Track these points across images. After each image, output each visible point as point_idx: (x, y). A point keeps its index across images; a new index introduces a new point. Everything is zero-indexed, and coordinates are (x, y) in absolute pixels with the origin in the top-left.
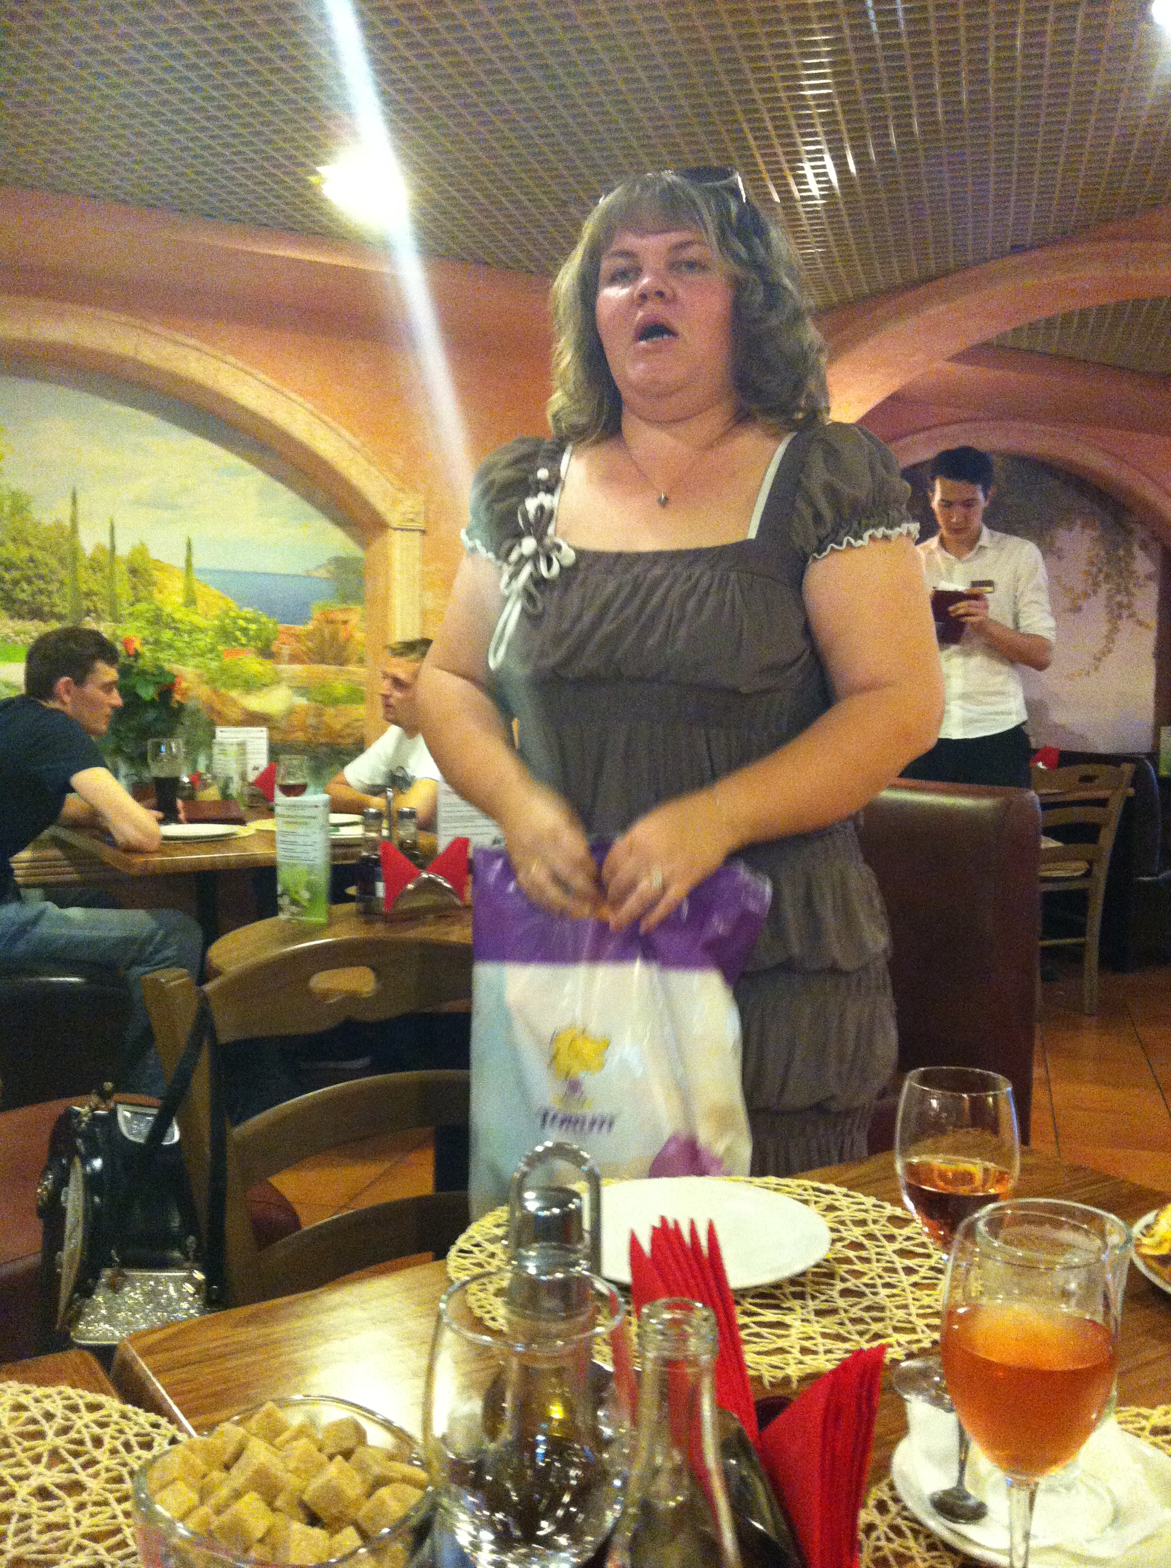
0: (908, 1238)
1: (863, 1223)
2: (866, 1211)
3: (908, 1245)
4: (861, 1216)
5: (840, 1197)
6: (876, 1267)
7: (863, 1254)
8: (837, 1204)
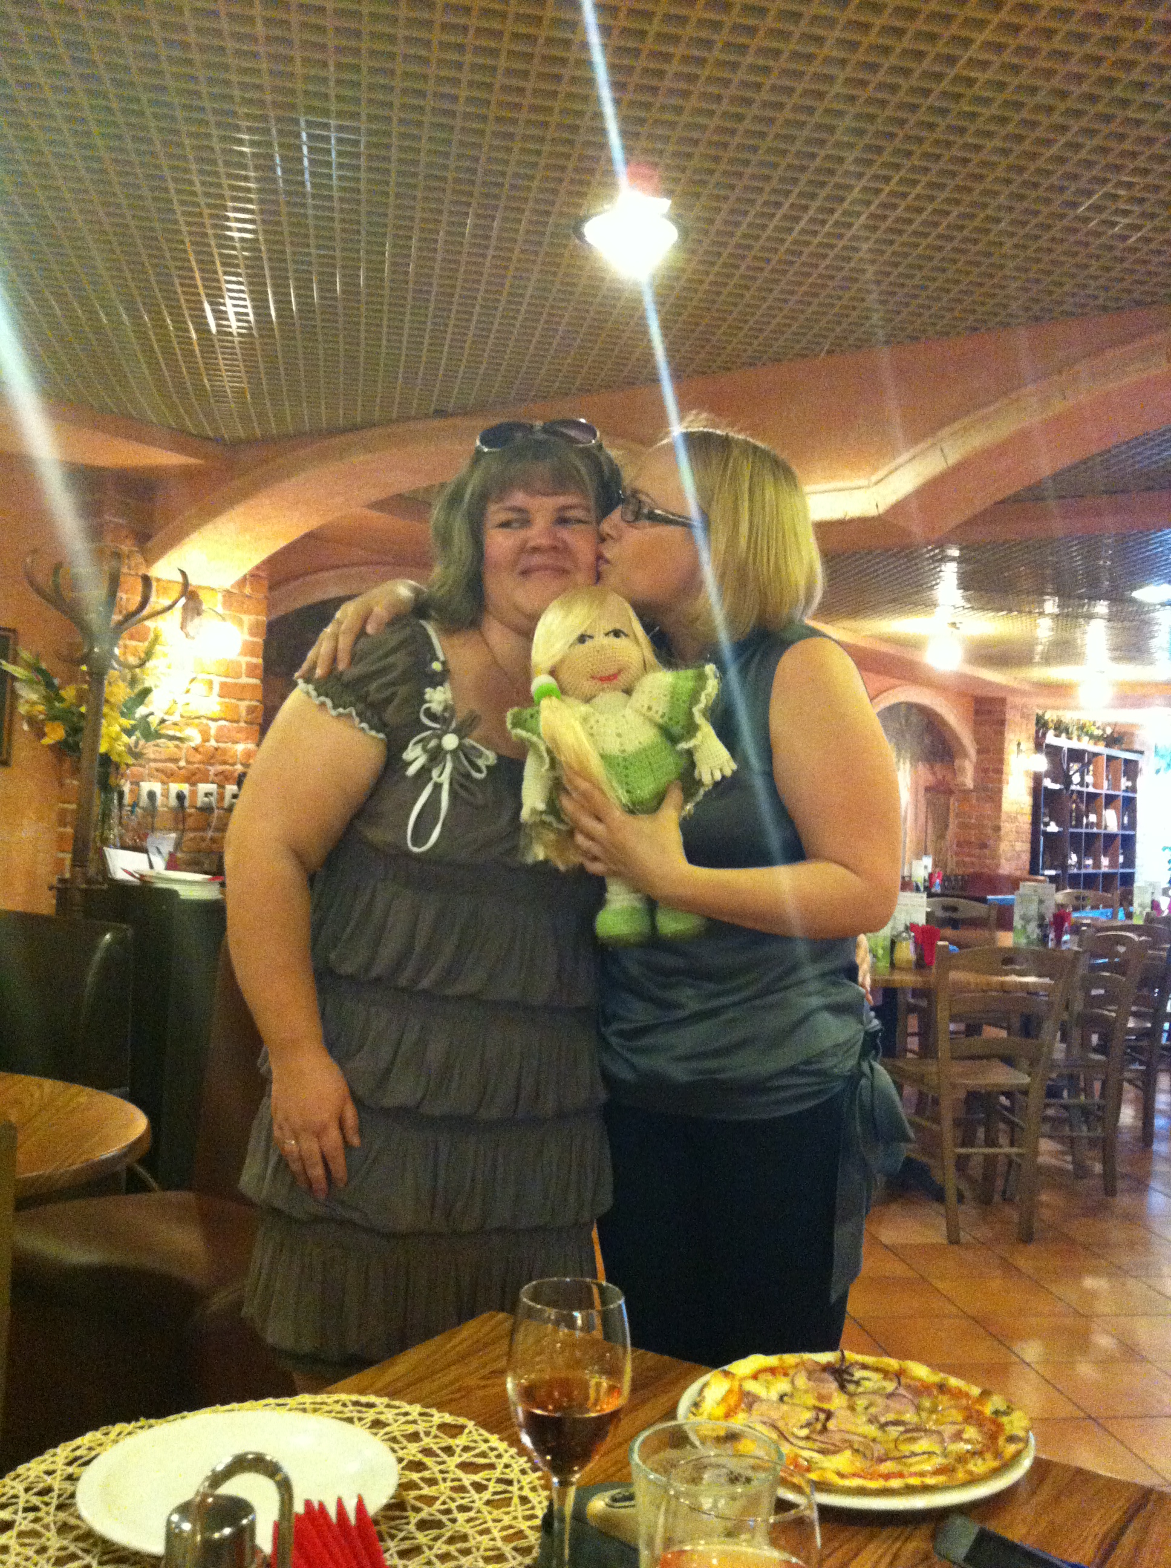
0: (466, 1449)
1: (414, 1437)
2: (414, 1422)
3: (467, 1457)
4: (411, 1429)
5: (381, 1408)
6: (444, 1488)
7: (426, 1474)
8: (382, 1418)
